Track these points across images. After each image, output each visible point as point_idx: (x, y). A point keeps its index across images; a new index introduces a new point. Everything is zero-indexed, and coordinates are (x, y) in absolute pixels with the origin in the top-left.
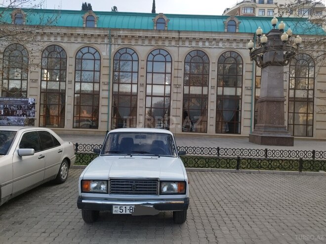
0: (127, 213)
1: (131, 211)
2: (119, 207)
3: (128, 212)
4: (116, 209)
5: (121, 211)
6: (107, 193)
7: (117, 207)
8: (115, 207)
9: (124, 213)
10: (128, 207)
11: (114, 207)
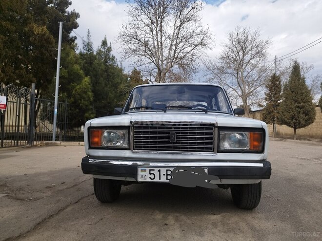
0: (162, 180)
1: (169, 177)
2: (148, 170)
3: (164, 179)
4: (143, 173)
5: (152, 176)
6: (129, 149)
7: (145, 170)
8: (142, 170)
9: (157, 180)
10: (163, 171)
11: (139, 169)
